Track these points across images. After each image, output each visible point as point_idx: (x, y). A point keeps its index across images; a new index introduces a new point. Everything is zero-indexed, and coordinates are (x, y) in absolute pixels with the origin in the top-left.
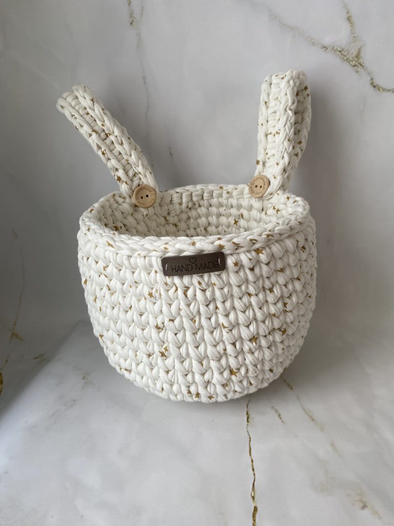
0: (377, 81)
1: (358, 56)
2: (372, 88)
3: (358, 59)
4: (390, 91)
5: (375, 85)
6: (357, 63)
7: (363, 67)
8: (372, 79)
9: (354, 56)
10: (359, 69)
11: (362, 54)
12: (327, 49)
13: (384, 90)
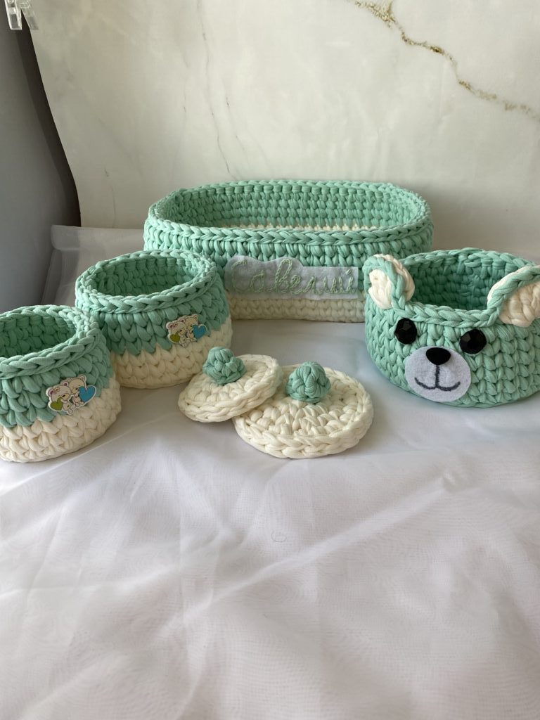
0: (408, 35)
1: (389, 11)
2: (404, 42)
3: (390, 14)
4: (420, 44)
5: (406, 38)
6: (388, 18)
7: (394, 21)
8: (403, 33)
9: (385, 11)
10: (390, 24)
11: (393, 9)
12: (360, 4)
13: (415, 44)
